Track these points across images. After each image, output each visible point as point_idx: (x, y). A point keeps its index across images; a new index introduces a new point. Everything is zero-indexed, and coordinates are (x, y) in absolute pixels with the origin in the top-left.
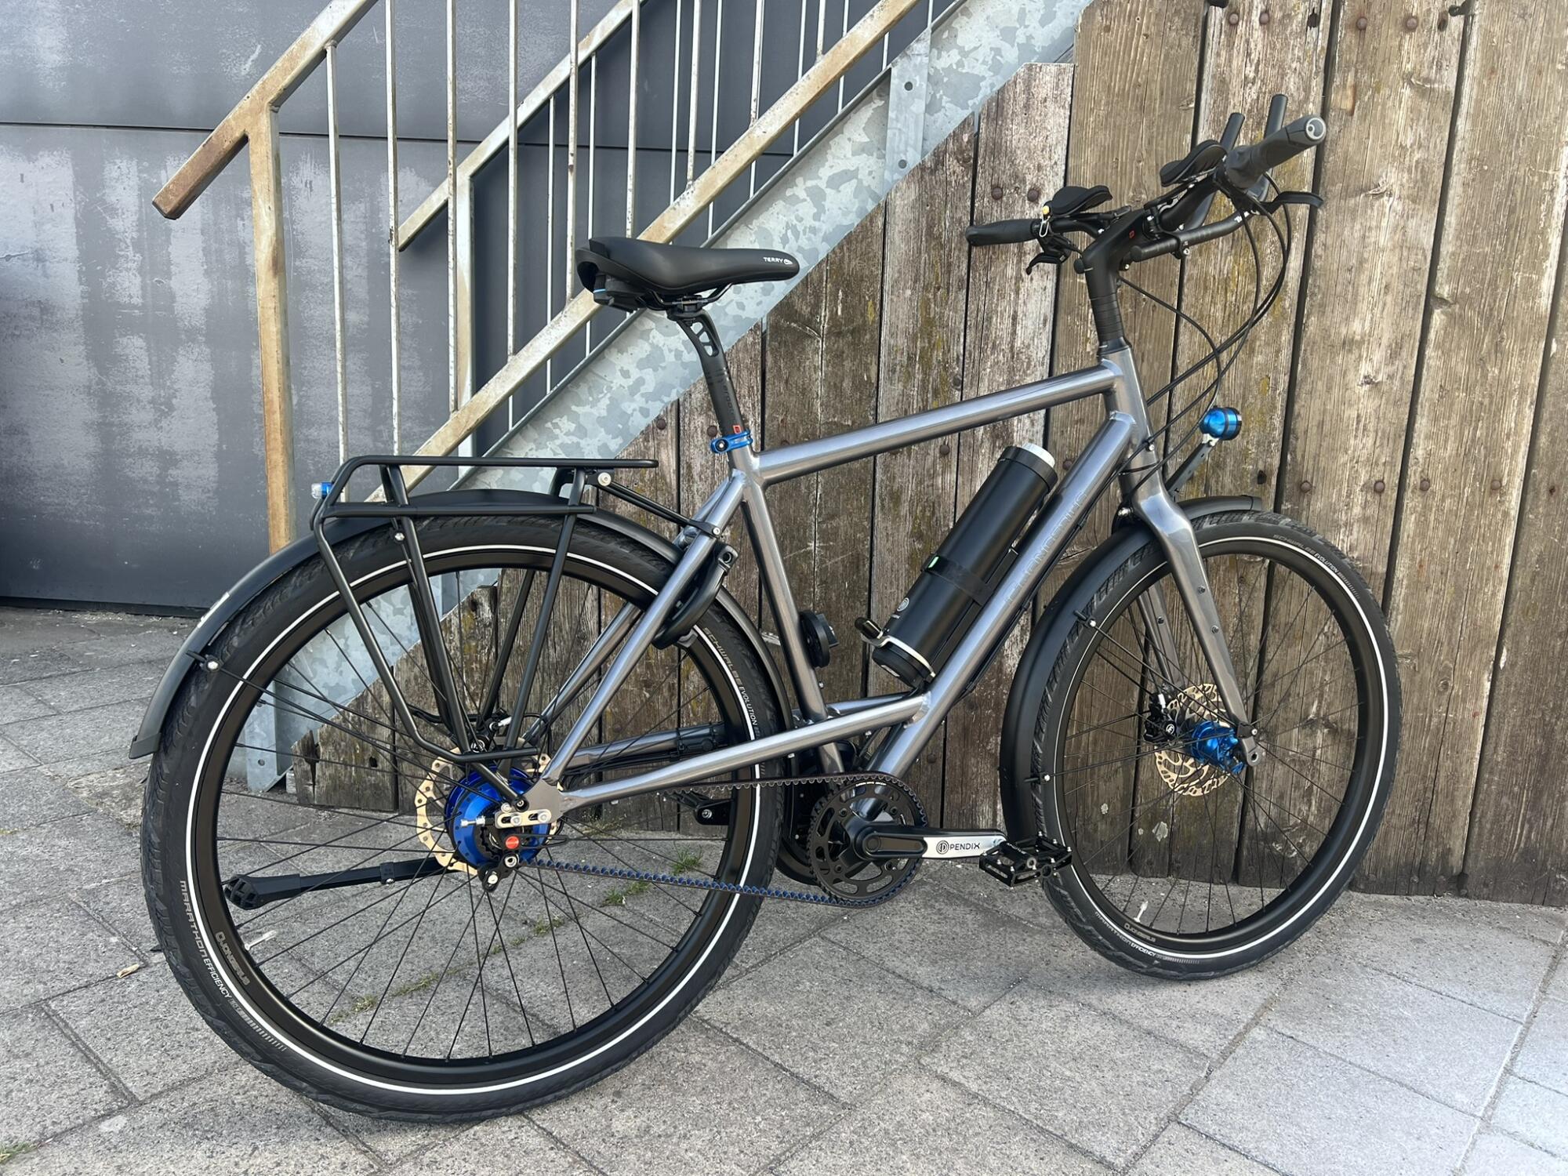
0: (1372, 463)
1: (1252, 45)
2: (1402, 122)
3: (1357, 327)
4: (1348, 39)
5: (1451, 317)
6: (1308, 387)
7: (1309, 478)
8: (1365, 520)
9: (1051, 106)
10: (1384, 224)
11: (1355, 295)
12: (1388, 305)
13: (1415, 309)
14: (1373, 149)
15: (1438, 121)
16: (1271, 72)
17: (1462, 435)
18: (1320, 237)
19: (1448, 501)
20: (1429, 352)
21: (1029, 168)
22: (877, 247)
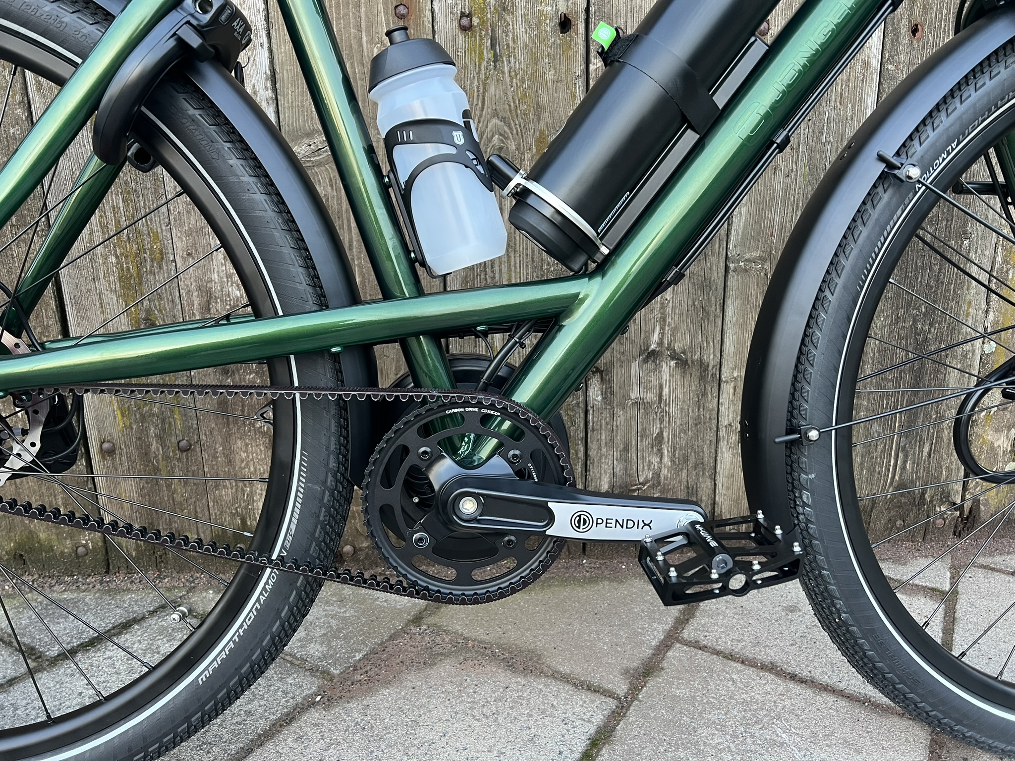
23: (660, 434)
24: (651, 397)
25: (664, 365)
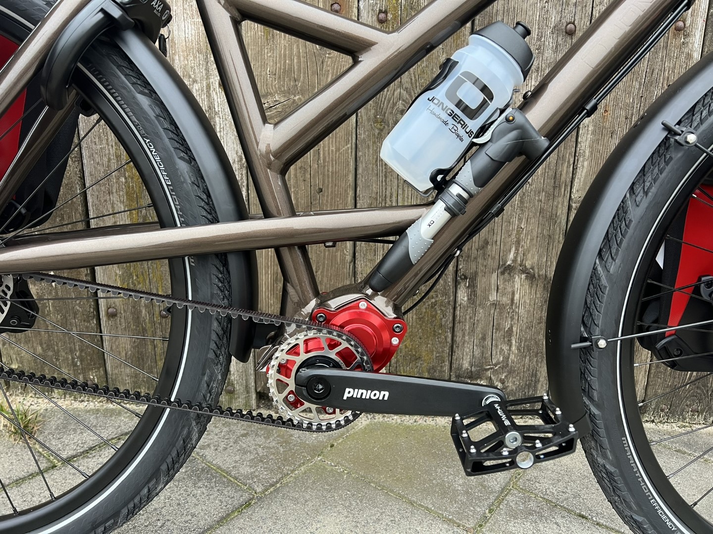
23: (511, 329)
24: (505, 300)
25: (517, 277)
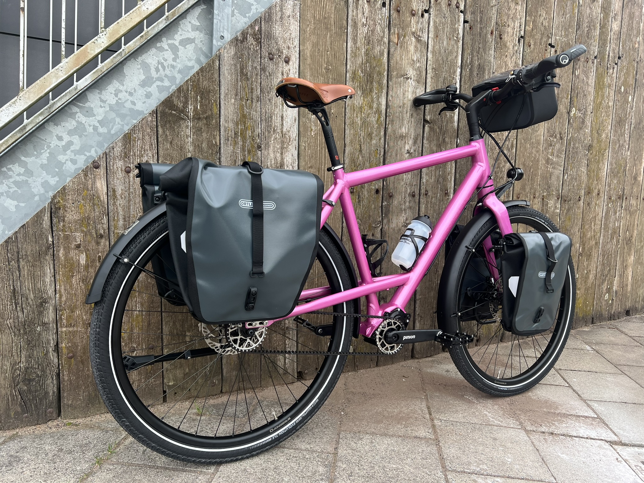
0: (411, 185)
1: (364, 10)
2: (413, 51)
3: (404, 130)
4: (394, 15)
5: (430, 127)
6: (389, 154)
7: (392, 191)
8: (410, 208)
9: (292, 20)
10: (410, 90)
11: (403, 117)
12: (413, 122)
13: (420, 124)
14: (405, 60)
15: (423, 53)
16: (372, 23)
17: (436, 173)
18: (390, 93)
19: (433, 199)
20: (425, 141)
21: (284, 47)
22: (216, 76)
